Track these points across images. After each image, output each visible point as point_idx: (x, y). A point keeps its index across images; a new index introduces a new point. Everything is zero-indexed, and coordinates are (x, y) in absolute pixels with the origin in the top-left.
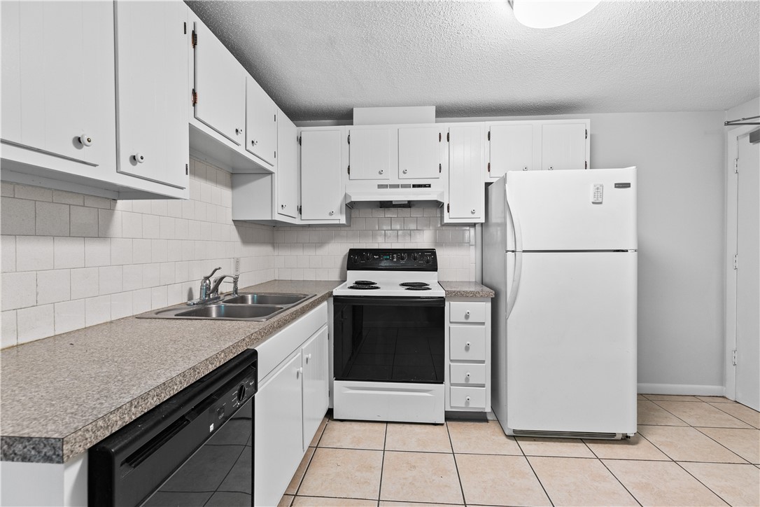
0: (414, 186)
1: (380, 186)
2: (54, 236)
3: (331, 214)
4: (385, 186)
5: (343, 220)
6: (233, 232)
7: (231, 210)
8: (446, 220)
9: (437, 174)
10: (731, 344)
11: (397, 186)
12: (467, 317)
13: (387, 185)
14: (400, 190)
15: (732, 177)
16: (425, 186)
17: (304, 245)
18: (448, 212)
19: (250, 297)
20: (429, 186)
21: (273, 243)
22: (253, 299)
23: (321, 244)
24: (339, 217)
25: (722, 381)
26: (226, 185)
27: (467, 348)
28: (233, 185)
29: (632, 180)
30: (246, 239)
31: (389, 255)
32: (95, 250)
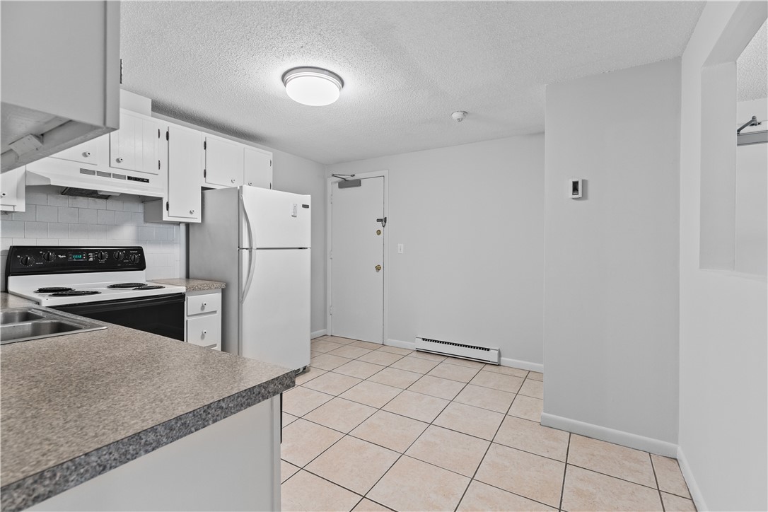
0: (130, 178)
1: (83, 171)
4: (91, 172)
5: (21, 206)
8: (165, 218)
9: (157, 171)
10: (329, 303)
11: (109, 175)
12: (203, 308)
13: (94, 172)
14: (111, 179)
15: (329, 205)
16: (142, 180)
18: (168, 210)
20: (148, 181)
24: (14, 202)
25: (325, 326)
27: (203, 336)
29: (309, 203)
31: (82, 254)
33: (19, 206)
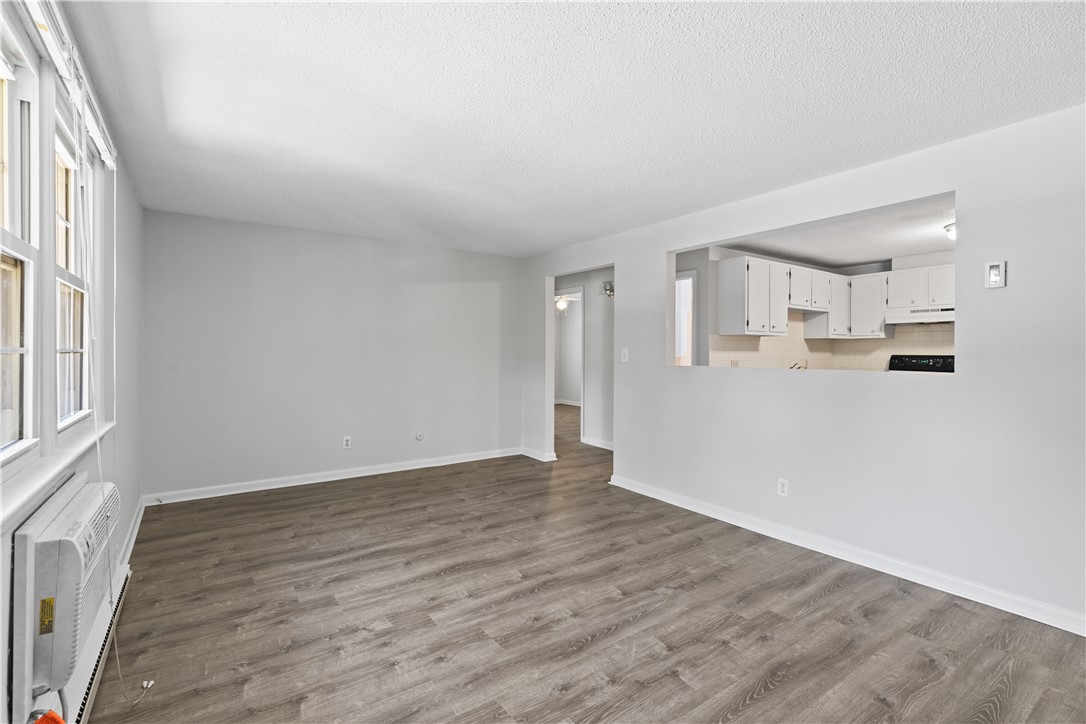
0: (942, 311)
1: (912, 312)
3: (873, 332)
6: (804, 345)
7: (803, 334)
11: (927, 311)
13: (918, 311)
14: (929, 314)
16: (952, 309)
17: (855, 352)
23: (869, 351)
24: (879, 334)
26: (800, 320)
28: (804, 320)
30: (812, 349)
32: (749, 355)
33: (882, 335)
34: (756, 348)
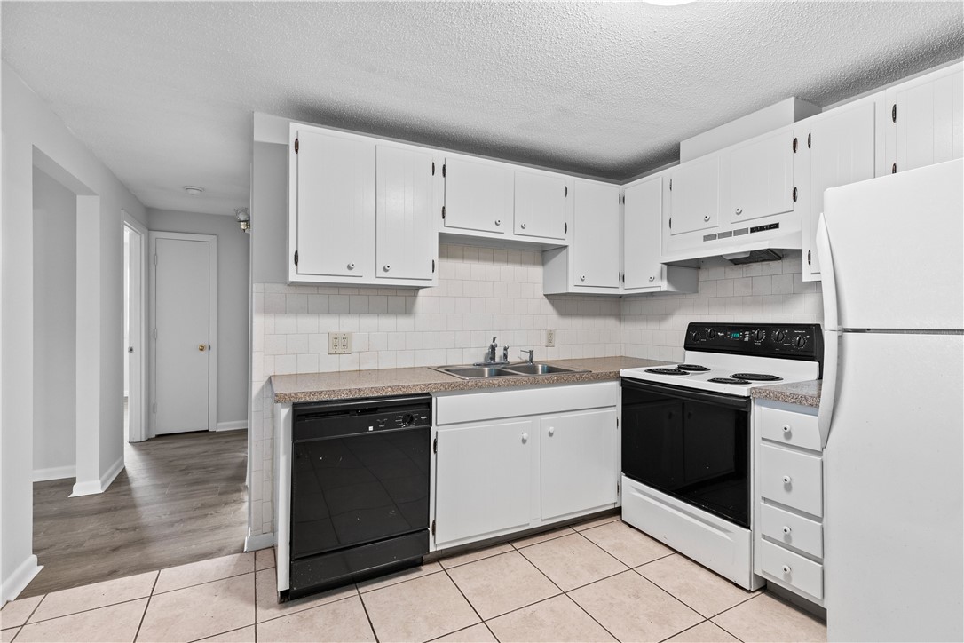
0: (753, 230)
1: (707, 238)
2: (379, 314)
3: (651, 280)
4: (713, 237)
6: (547, 306)
7: (541, 285)
8: (806, 277)
11: (729, 234)
13: (715, 235)
14: (734, 238)
16: (769, 227)
17: (647, 318)
18: (810, 263)
19: (540, 367)
20: (777, 226)
21: (619, 316)
22: (543, 369)
23: (663, 316)
24: (659, 282)
26: (535, 263)
28: (543, 262)
30: (563, 313)
31: (739, 332)
32: (403, 322)
33: (664, 286)
34: (408, 311)
